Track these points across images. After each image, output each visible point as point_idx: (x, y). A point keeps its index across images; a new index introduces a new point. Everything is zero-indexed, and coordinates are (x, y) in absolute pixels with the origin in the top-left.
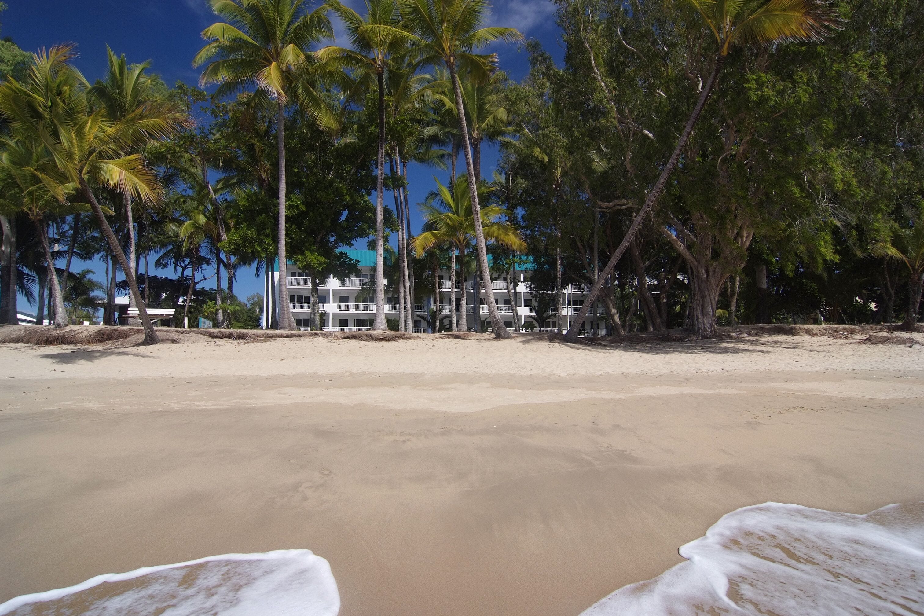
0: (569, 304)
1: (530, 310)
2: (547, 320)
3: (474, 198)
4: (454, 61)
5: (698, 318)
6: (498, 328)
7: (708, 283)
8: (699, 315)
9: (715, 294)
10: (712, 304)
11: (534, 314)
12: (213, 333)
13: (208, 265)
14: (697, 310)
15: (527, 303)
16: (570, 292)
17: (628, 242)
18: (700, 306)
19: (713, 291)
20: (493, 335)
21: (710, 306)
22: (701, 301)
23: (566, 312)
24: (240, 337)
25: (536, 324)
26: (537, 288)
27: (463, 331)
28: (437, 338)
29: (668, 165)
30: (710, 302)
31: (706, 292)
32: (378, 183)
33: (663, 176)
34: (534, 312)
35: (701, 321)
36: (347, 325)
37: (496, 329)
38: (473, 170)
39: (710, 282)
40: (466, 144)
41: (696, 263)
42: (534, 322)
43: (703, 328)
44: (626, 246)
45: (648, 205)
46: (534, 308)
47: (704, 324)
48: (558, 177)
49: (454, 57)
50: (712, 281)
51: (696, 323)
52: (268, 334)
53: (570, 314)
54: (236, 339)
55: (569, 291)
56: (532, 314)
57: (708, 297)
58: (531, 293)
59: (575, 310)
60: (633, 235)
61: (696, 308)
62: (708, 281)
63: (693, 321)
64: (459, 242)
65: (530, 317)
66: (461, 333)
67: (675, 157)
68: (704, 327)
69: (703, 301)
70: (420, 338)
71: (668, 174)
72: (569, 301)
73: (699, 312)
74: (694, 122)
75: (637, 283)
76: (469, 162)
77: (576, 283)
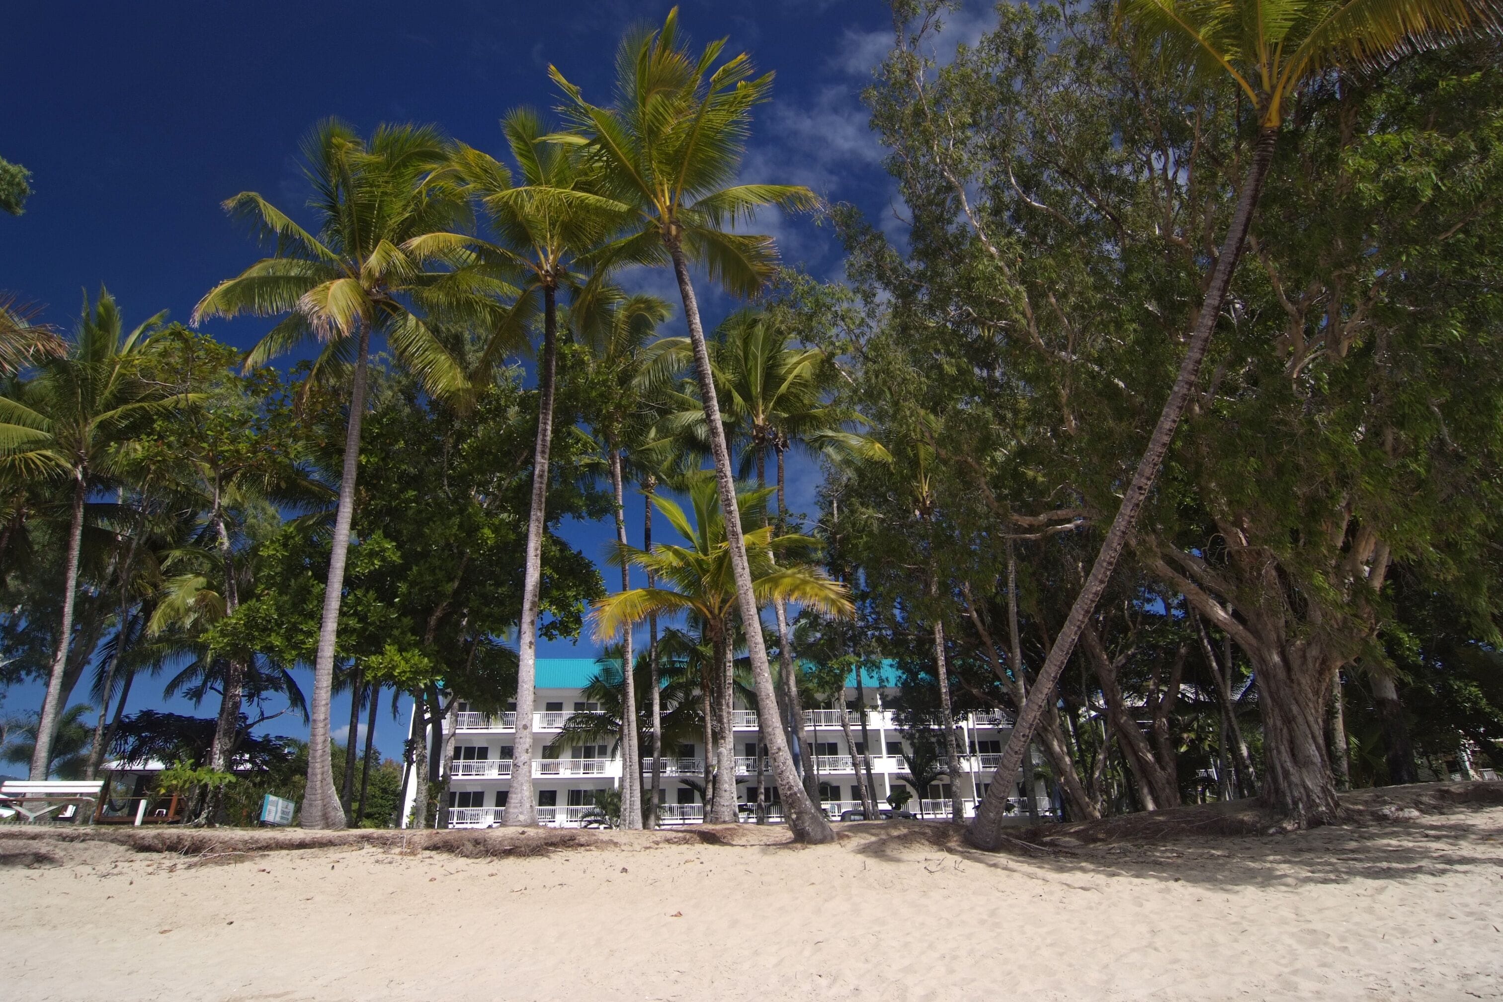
0: (973, 751)
1: (900, 763)
2: (933, 783)
3: (729, 505)
4: (678, 233)
5: (1286, 774)
6: (800, 814)
7: (1295, 686)
8: (1289, 765)
9: (1317, 711)
10: (1314, 738)
11: (908, 771)
12: (143, 838)
13: (276, 690)
14: (1279, 752)
15: (893, 749)
16: (971, 726)
17: (1102, 582)
18: (1285, 742)
19: (1311, 705)
20: (786, 834)
21: (1311, 741)
22: (1285, 731)
23: (971, 765)
24: (195, 848)
25: (913, 792)
26: (914, 719)
27: (724, 822)
28: (657, 843)
29: (1176, 389)
30: (1308, 732)
31: (1295, 709)
32: (535, 491)
33: (1167, 416)
34: (906, 766)
35: (1295, 779)
36: (553, 803)
37: (794, 816)
38: (724, 445)
39: (1299, 684)
40: (708, 392)
41: (1254, 641)
42: (909, 788)
43: (1305, 798)
44: (1096, 594)
45: (1140, 488)
46: (908, 759)
47: (1306, 788)
48: (925, 494)
49: (679, 227)
50: (1303, 681)
51: (1284, 785)
52: (257, 841)
53: (975, 769)
54: (186, 853)
55: (970, 724)
56: (903, 771)
57: (1300, 719)
58: (902, 731)
59: (986, 762)
60: (1110, 563)
61: (1277, 748)
62: (1292, 681)
63: (1275, 780)
64: (711, 612)
65: (900, 777)
66: (719, 827)
67: (1191, 367)
68: (1308, 796)
69: (1291, 731)
70: (616, 844)
71: (1181, 408)
72: (972, 744)
73: (1286, 757)
74: (1227, 282)
75: (1102, 702)
76: (716, 428)
77: (983, 706)
